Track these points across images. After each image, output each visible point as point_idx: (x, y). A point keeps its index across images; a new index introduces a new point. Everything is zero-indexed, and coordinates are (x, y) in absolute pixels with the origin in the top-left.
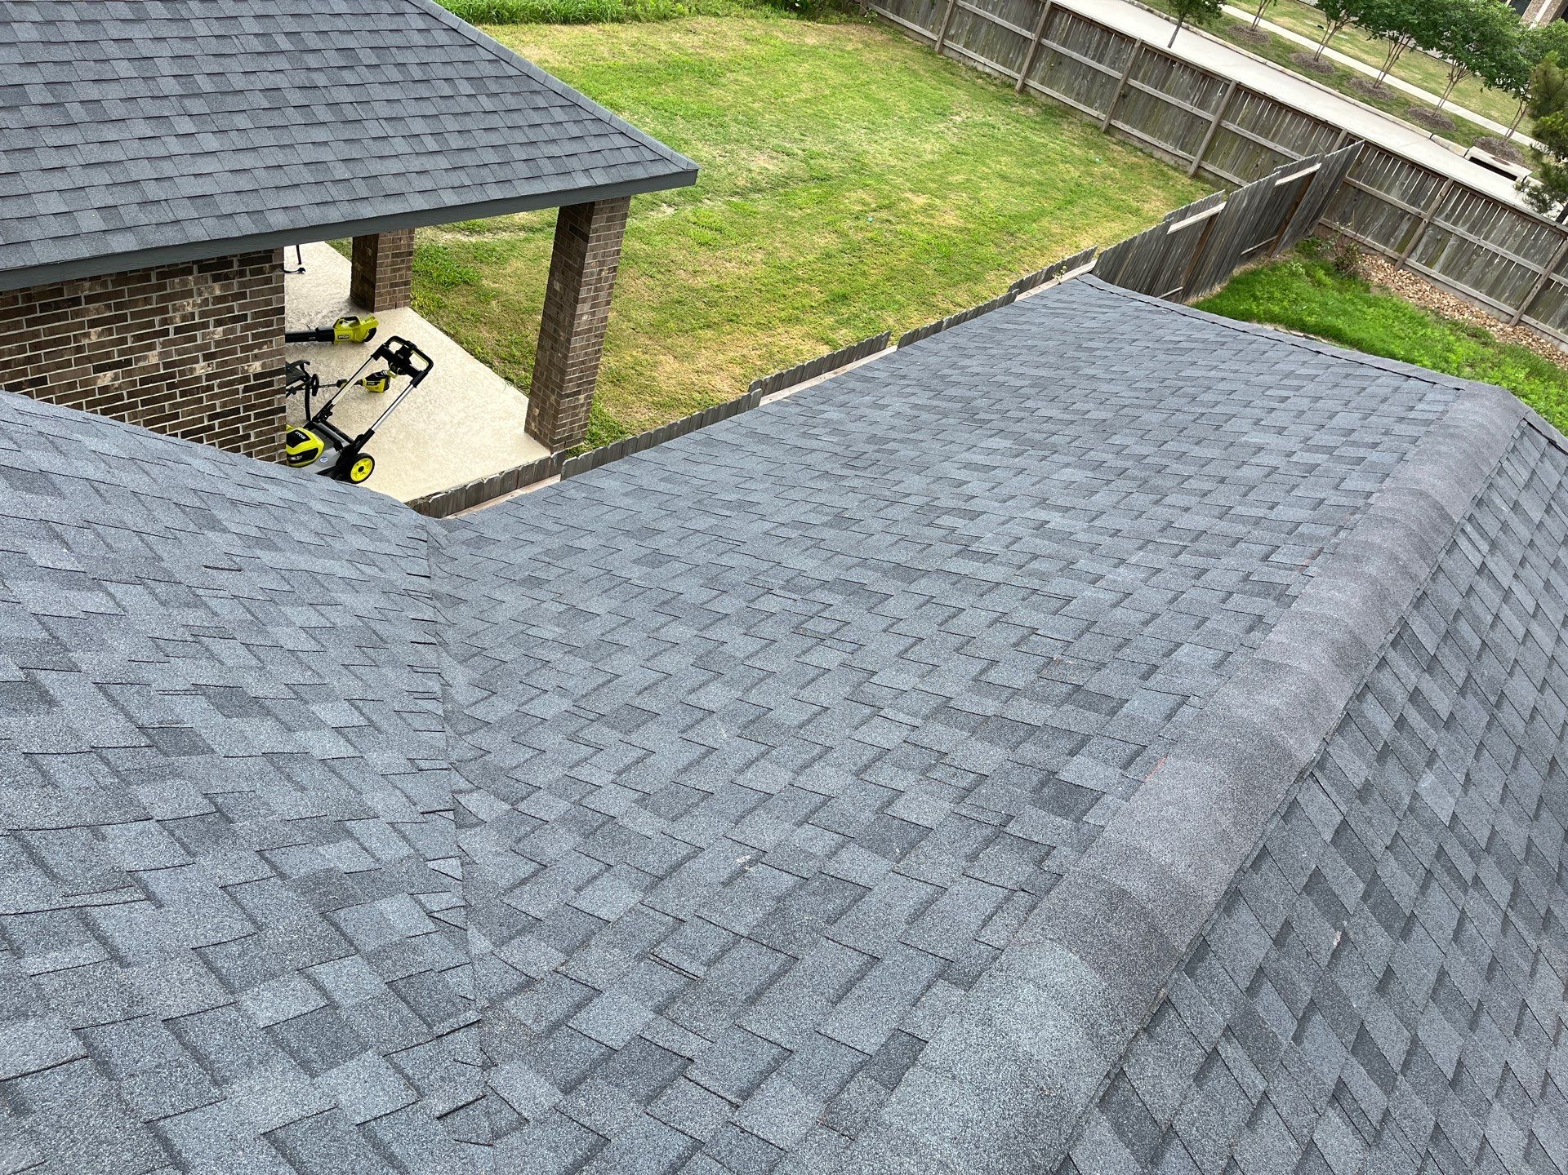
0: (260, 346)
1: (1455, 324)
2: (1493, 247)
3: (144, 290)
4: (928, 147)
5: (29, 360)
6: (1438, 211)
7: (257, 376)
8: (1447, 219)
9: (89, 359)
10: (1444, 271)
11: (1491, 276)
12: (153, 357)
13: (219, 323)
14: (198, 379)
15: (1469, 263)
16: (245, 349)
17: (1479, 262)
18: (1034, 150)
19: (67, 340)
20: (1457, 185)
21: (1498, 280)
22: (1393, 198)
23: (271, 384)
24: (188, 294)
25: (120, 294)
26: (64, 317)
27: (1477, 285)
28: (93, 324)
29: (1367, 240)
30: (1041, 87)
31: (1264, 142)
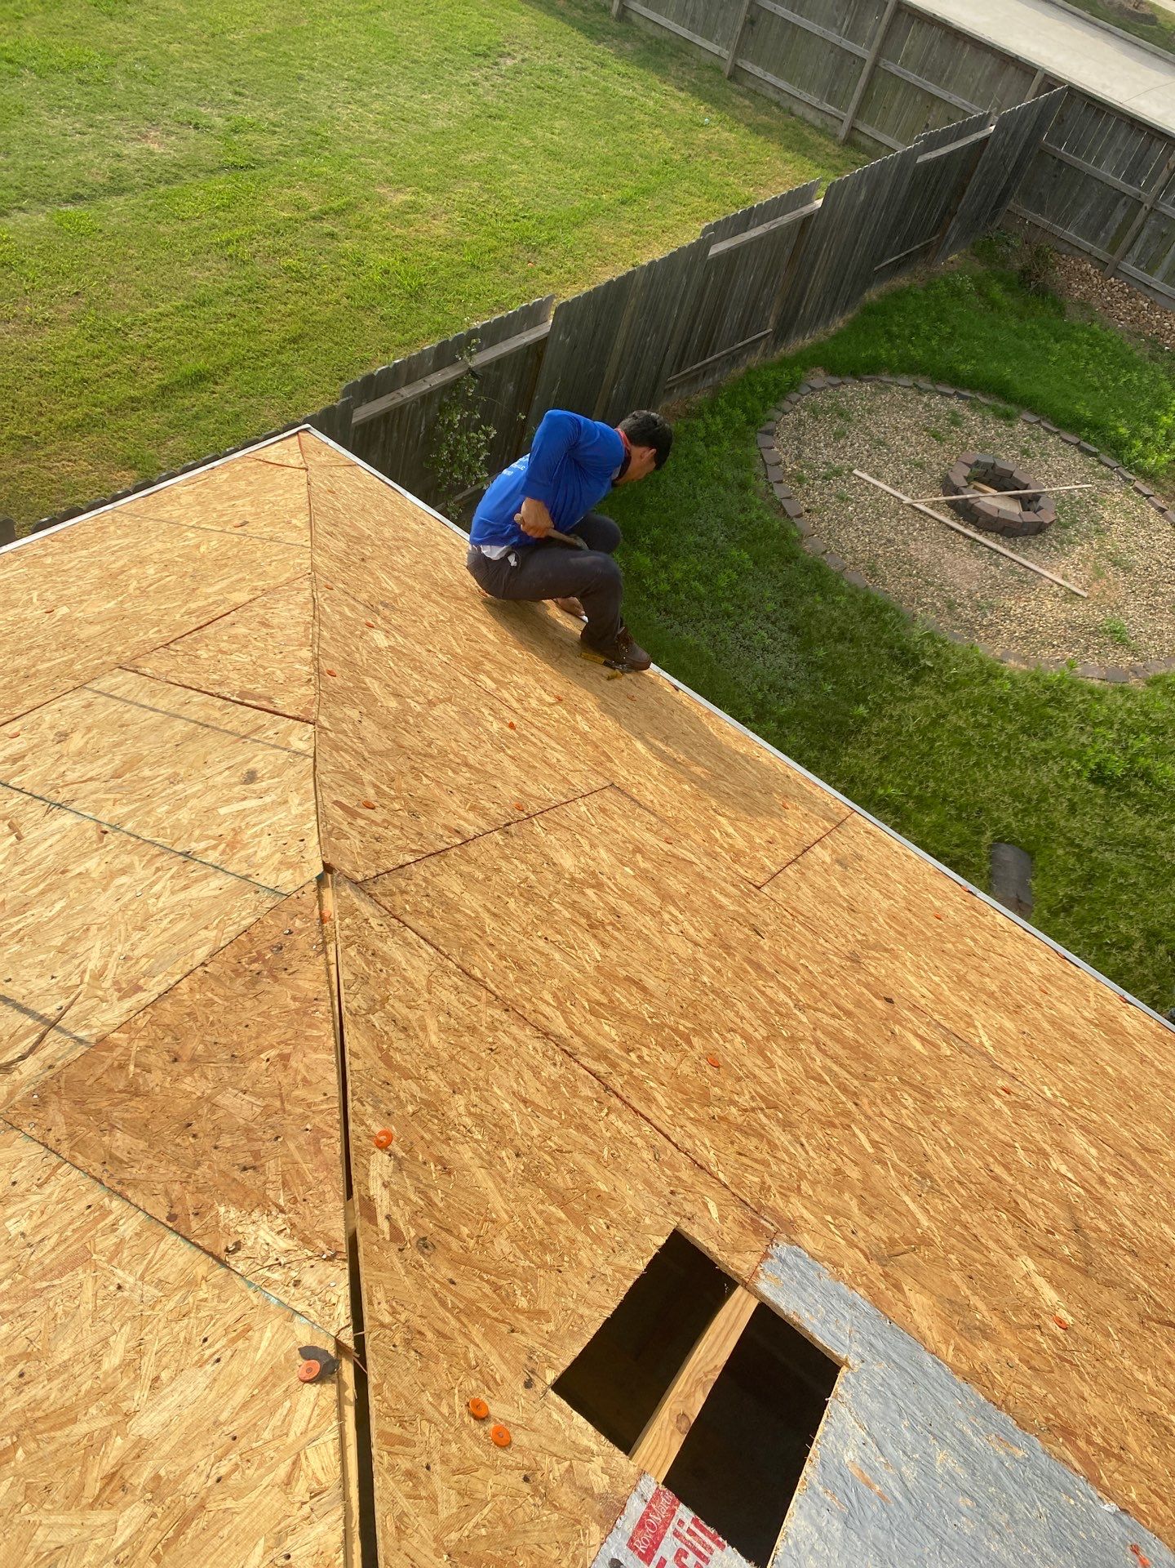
6: (1164, 192)
18: (611, 108)
22: (1103, 172)
29: (1070, 233)
30: (645, 11)
31: (934, 89)
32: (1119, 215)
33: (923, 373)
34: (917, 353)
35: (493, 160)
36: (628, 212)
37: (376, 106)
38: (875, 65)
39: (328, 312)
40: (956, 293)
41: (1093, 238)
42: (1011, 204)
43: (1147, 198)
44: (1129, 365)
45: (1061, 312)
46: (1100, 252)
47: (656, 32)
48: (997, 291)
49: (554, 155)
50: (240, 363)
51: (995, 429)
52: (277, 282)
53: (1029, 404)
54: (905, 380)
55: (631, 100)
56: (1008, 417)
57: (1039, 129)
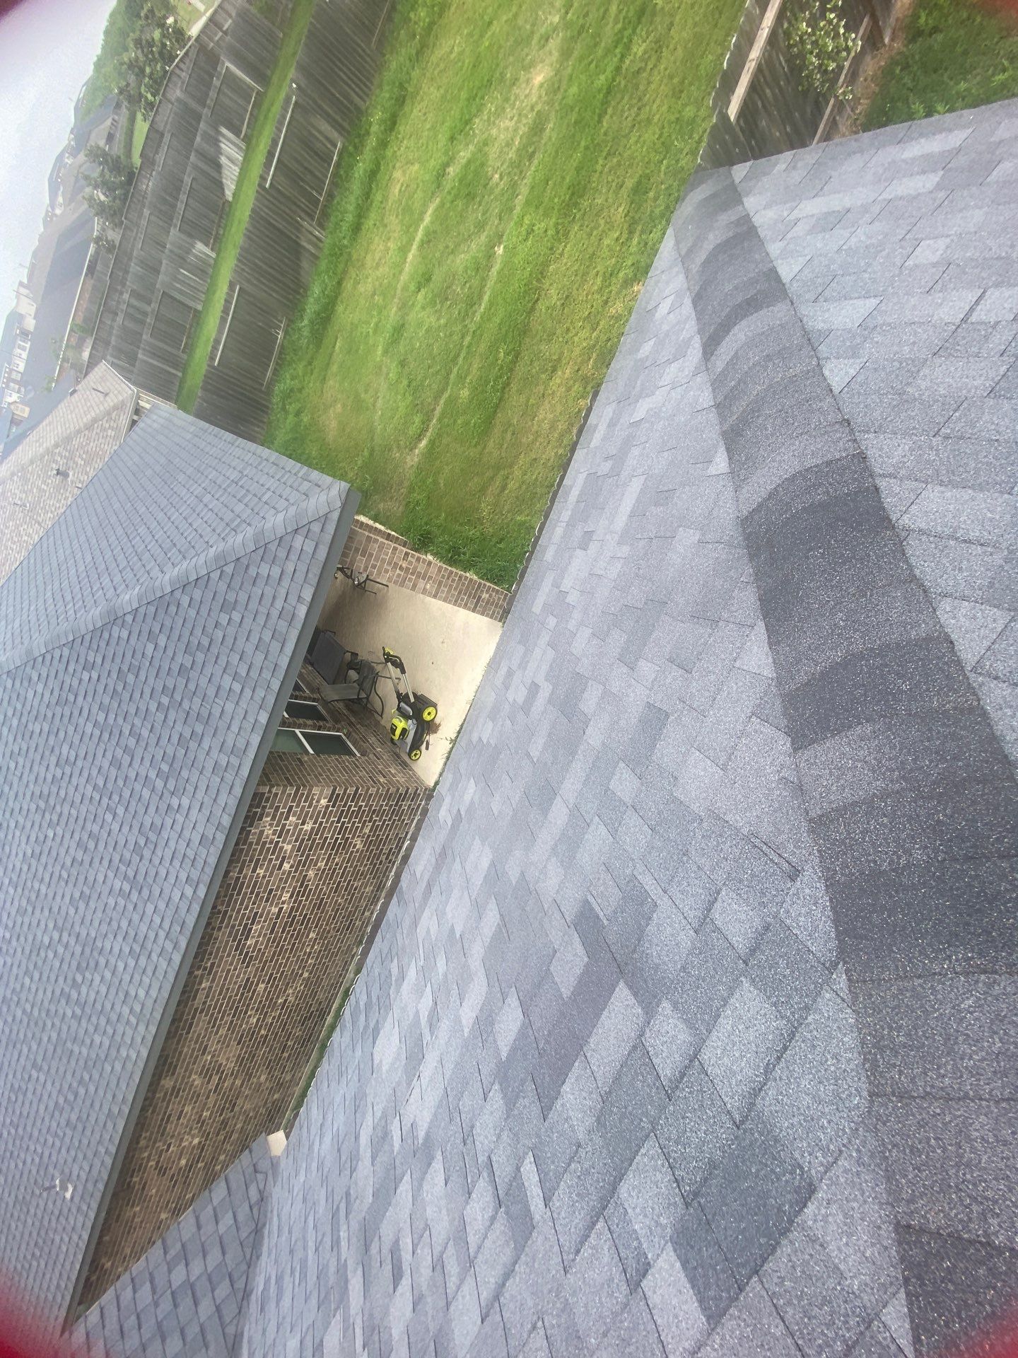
0: (312, 799)
3: (248, 851)
5: (257, 895)
7: (329, 801)
9: (272, 873)
12: (288, 847)
13: (287, 819)
14: (313, 829)
16: (310, 807)
19: (256, 882)
23: (338, 795)
24: (262, 832)
25: (244, 861)
26: (243, 883)
28: (254, 871)
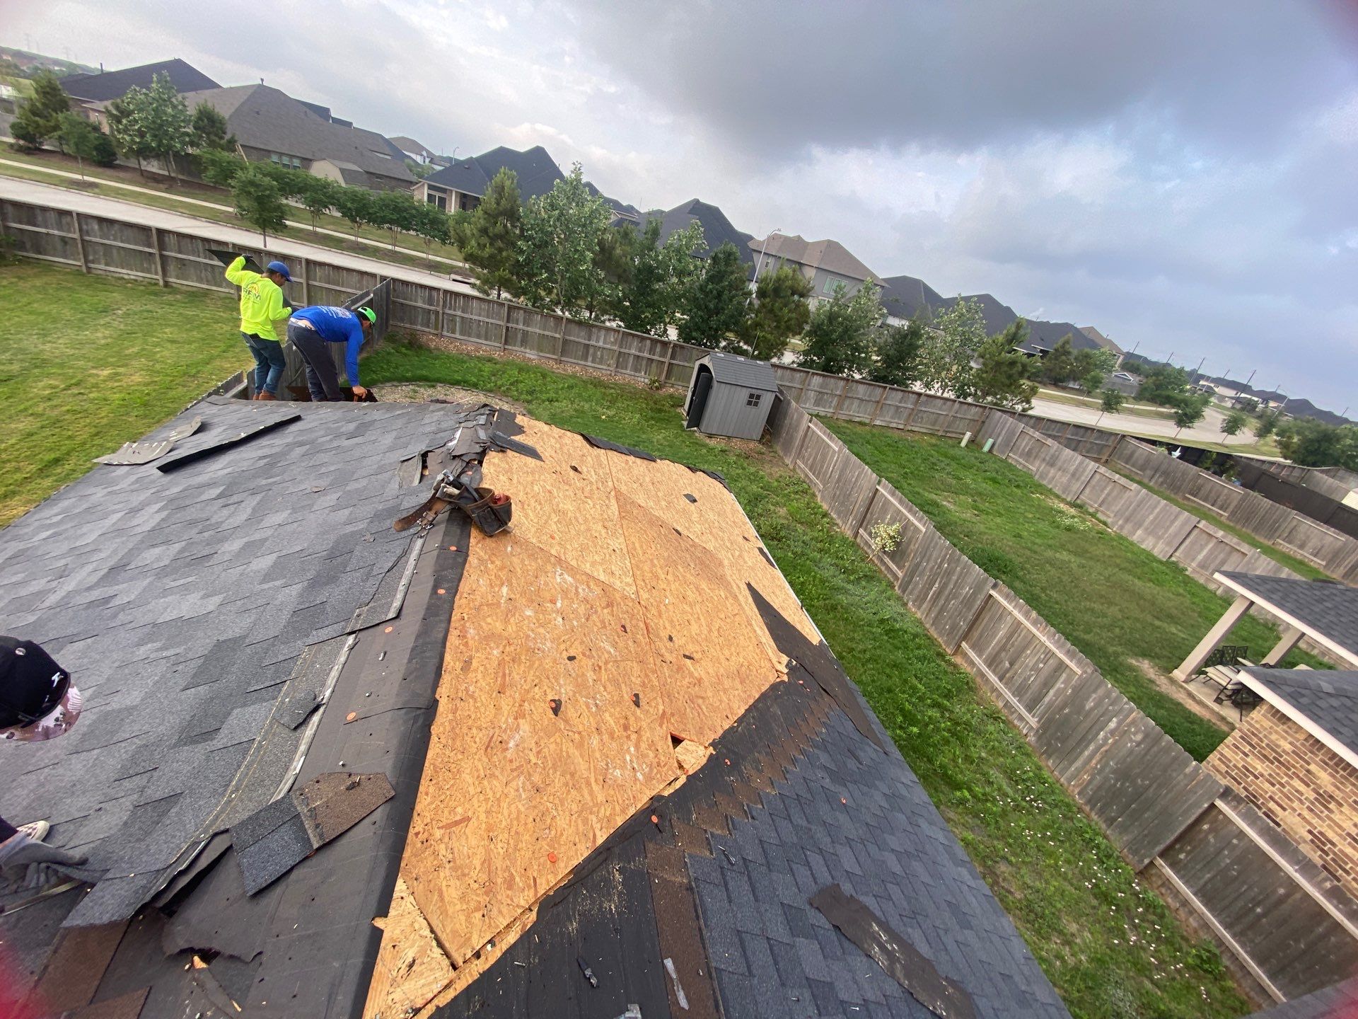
1: (478, 357)
2: (476, 318)
4: (99, 335)
6: (444, 306)
8: (450, 309)
10: (461, 334)
11: (483, 332)
15: (470, 327)
17: (474, 326)
18: (189, 320)
20: (446, 292)
21: (486, 333)
22: (420, 304)
27: (479, 337)
29: (419, 327)
30: (178, 281)
31: (338, 288)
32: (433, 317)
33: (394, 380)
34: (388, 374)
35: (143, 349)
36: (229, 354)
37: (60, 341)
38: (308, 285)
39: (105, 421)
40: (389, 354)
41: (428, 327)
42: (391, 322)
43: (440, 309)
44: (465, 362)
45: (431, 352)
46: (432, 331)
47: (190, 289)
48: (403, 350)
49: (173, 342)
50: (74, 449)
51: (430, 391)
52: (66, 417)
53: (439, 381)
54: (388, 384)
55: (198, 315)
56: (433, 386)
57: (388, 293)
